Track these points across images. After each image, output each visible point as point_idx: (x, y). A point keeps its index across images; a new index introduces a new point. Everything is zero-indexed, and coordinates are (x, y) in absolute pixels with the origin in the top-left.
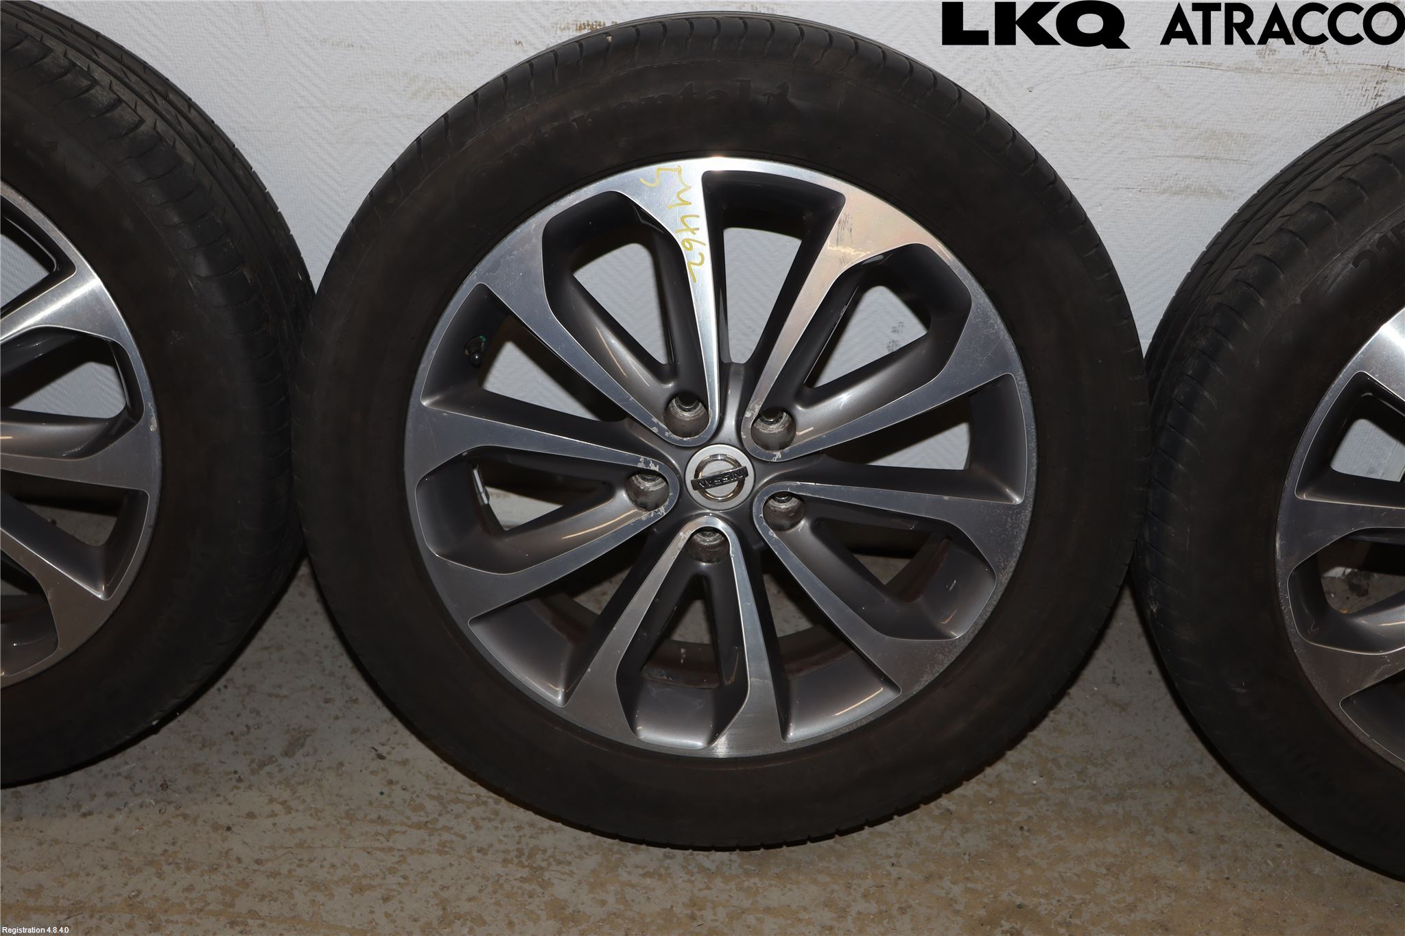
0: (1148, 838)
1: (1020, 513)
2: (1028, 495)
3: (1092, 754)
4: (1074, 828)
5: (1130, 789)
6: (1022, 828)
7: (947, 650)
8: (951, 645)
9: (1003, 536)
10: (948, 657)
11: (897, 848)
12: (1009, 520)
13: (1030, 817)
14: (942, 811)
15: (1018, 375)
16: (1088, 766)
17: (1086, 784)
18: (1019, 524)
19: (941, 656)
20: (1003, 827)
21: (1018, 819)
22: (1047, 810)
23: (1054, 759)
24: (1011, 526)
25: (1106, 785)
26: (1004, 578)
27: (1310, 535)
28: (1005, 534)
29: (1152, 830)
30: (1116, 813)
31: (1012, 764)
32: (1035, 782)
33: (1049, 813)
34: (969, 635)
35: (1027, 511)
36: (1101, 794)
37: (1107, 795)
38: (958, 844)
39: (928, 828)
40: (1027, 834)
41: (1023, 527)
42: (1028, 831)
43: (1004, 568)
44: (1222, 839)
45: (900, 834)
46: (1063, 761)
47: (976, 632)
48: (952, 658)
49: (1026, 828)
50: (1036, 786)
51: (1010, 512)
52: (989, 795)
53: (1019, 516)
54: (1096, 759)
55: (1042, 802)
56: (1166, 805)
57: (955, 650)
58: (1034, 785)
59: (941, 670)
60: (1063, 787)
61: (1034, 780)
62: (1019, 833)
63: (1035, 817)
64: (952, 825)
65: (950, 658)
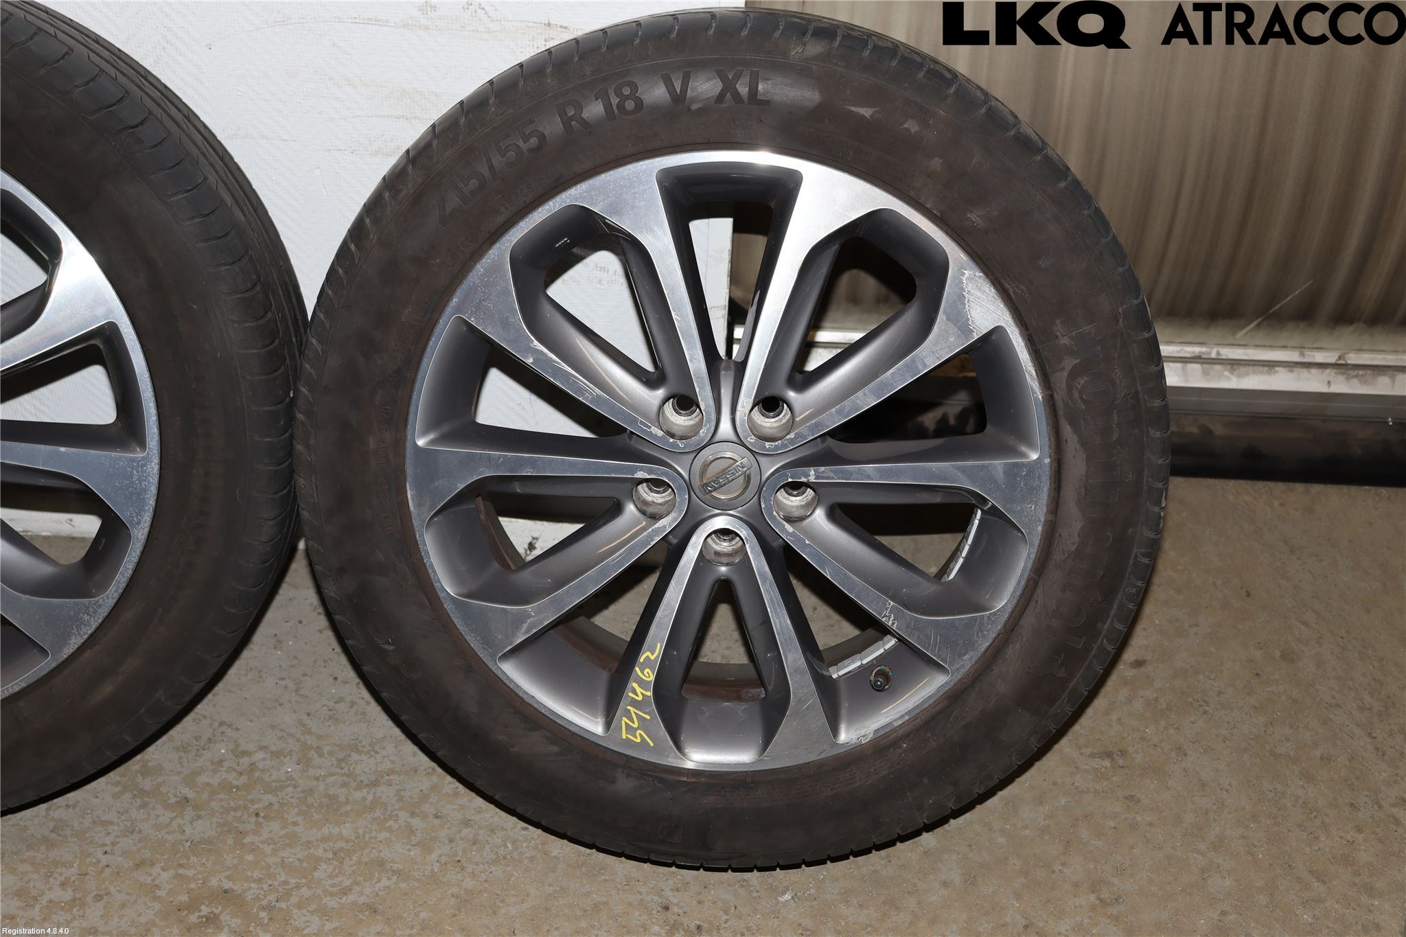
0: (391, 823)
1: (145, 465)
2: (151, 447)
3: (360, 742)
4: (314, 814)
5: (388, 775)
6: (257, 815)
7: (91, 610)
8: (94, 604)
9: (130, 490)
10: (94, 618)
11: (116, 836)
12: (135, 472)
13: (271, 804)
14: (178, 799)
15: (123, 323)
16: (352, 754)
17: (343, 771)
18: (146, 477)
19: (86, 617)
20: (239, 814)
21: (257, 806)
22: (292, 797)
23: (318, 747)
24: (138, 479)
25: (364, 772)
26: (140, 534)
27: (436, 484)
28: (133, 487)
29: (397, 815)
30: (364, 799)
31: (272, 752)
32: (289, 770)
33: (292, 800)
34: (113, 595)
35: (153, 464)
36: (355, 781)
37: (362, 781)
38: (184, 831)
39: (157, 816)
40: (261, 820)
41: (151, 480)
42: (264, 817)
43: (139, 523)
44: (467, 823)
45: (125, 822)
46: (326, 749)
47: (120, 591)
48: (99, 619)
49: (262, 814)
50: (289, 774)
51: (135, 464)
52: (235, 783)
53: (145, 468)
54: (364, 746)
55: (290, 789)
56: (422, 791)
57: (100, 610)
58: (288, 772)
59: (90, 632)
60: (318, 775)
61: (288, 767)
62: (253, 819)
63: (277, 804)
64: (185, 812)
65: (96, 619)
